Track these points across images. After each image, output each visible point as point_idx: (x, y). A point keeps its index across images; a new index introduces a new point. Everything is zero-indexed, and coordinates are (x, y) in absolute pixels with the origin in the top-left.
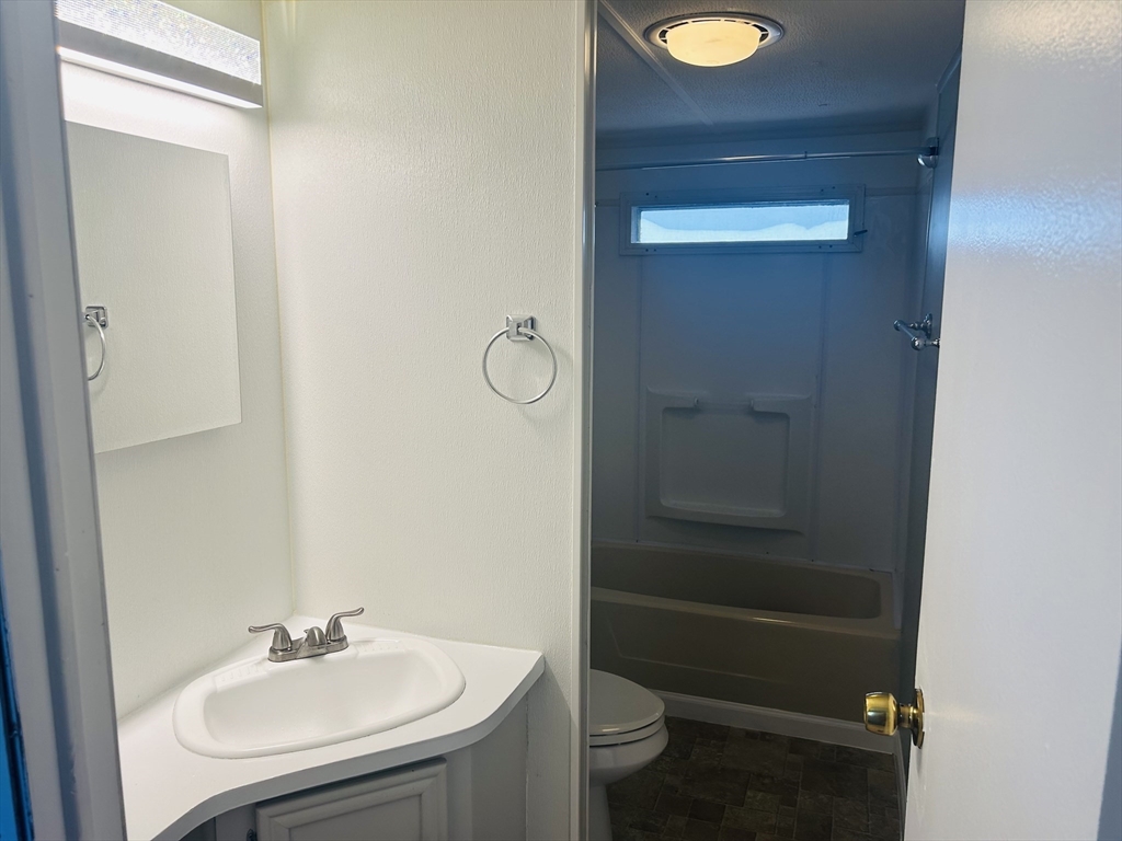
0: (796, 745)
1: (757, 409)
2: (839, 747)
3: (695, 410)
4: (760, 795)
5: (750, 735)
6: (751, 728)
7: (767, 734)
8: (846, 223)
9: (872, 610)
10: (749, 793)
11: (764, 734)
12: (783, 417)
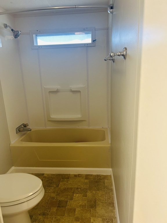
0: (87, 177)
1: (73, 90)
2: (97, 175)
3: (57, 92)
4: (77, 195)
5: (75, 176)
6: (76, 174)
7: (80, 174)
8: (91, 39)
9: (103, 139)
10: (74, 195)
11: (79, 175)
12: (79, 92)
